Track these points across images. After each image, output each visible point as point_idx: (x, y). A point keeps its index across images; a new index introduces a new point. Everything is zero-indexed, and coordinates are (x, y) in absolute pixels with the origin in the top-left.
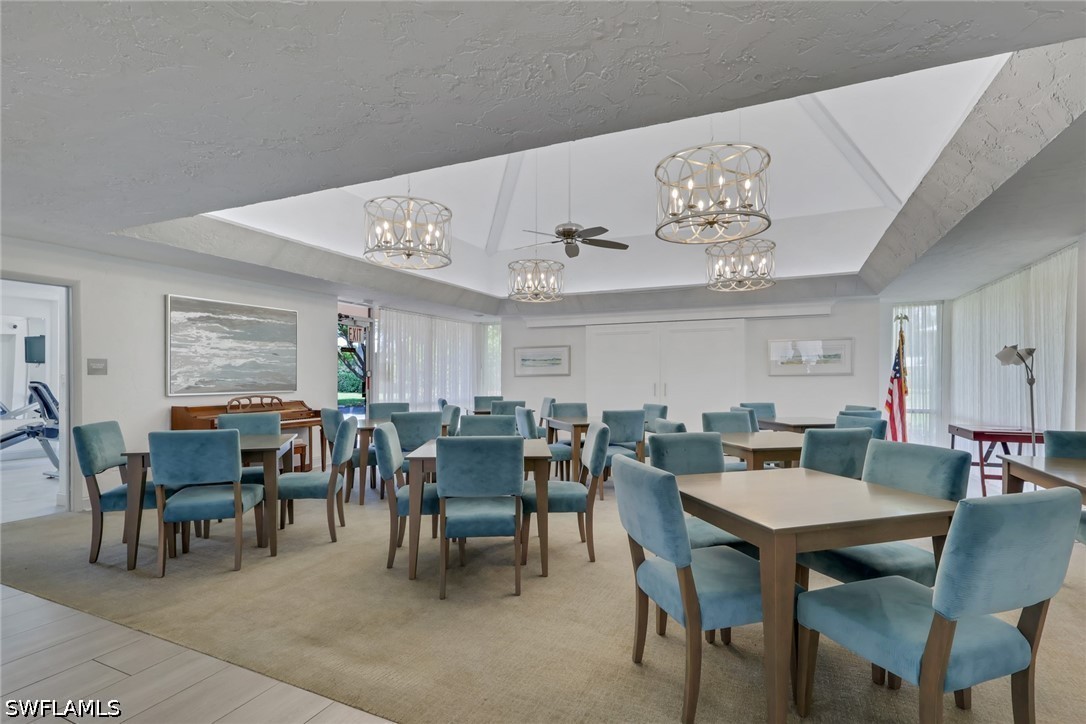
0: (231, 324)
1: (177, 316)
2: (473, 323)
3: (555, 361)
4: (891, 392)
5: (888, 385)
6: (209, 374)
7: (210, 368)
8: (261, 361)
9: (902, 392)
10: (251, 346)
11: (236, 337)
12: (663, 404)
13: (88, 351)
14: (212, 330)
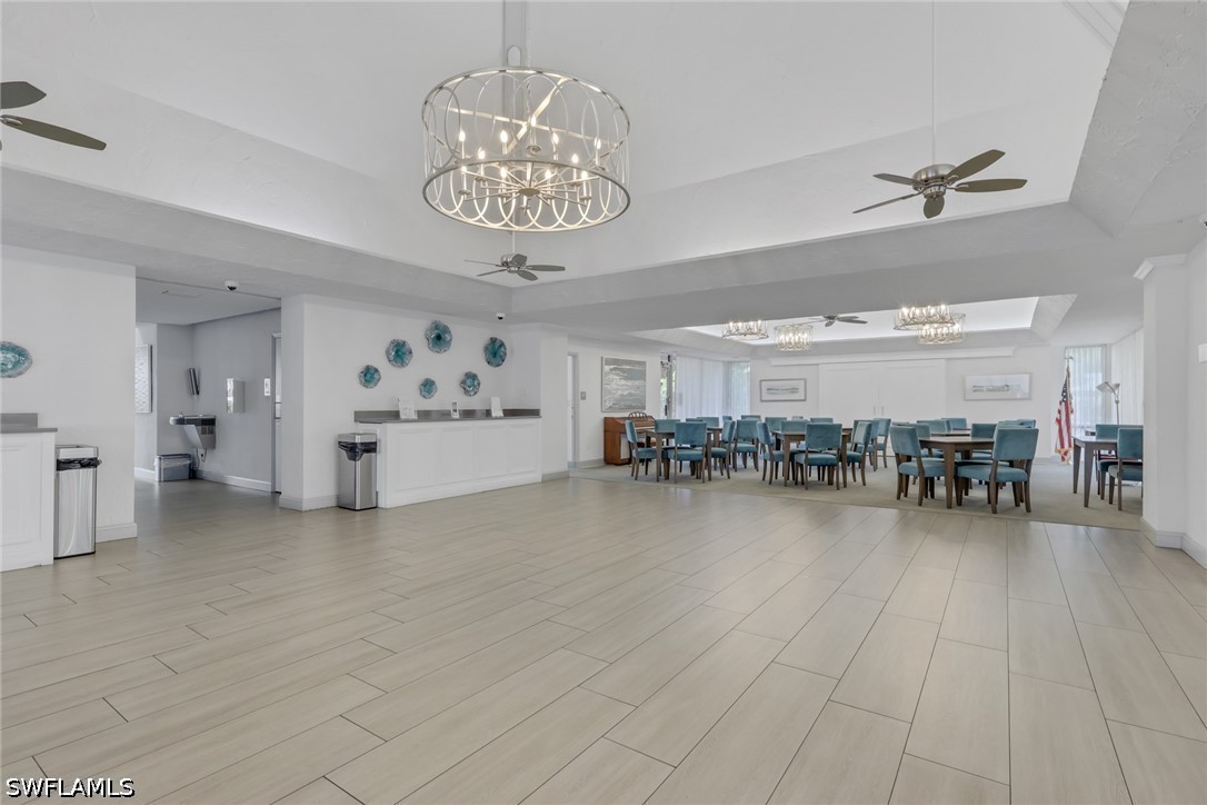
0: (623, 371)
1: (607, 368)
2: (724, 362)
3: (794, 390)
4: (1059, 412)
5: (1058, 406)
6: (616, 400)
7: (616, 396)
8: (633, 391)
9: (1068, 411)
10: (630, 383)
11: (626, 378)
12: (888, 417)
13: (582, 388)
14: (617, 375)
